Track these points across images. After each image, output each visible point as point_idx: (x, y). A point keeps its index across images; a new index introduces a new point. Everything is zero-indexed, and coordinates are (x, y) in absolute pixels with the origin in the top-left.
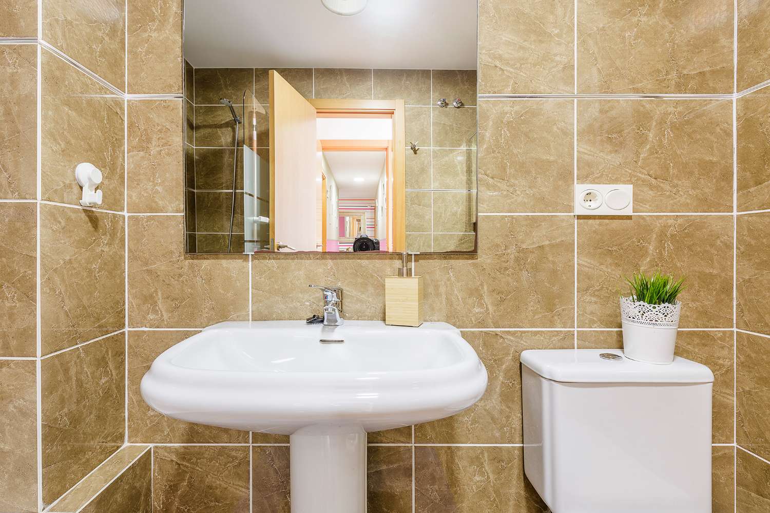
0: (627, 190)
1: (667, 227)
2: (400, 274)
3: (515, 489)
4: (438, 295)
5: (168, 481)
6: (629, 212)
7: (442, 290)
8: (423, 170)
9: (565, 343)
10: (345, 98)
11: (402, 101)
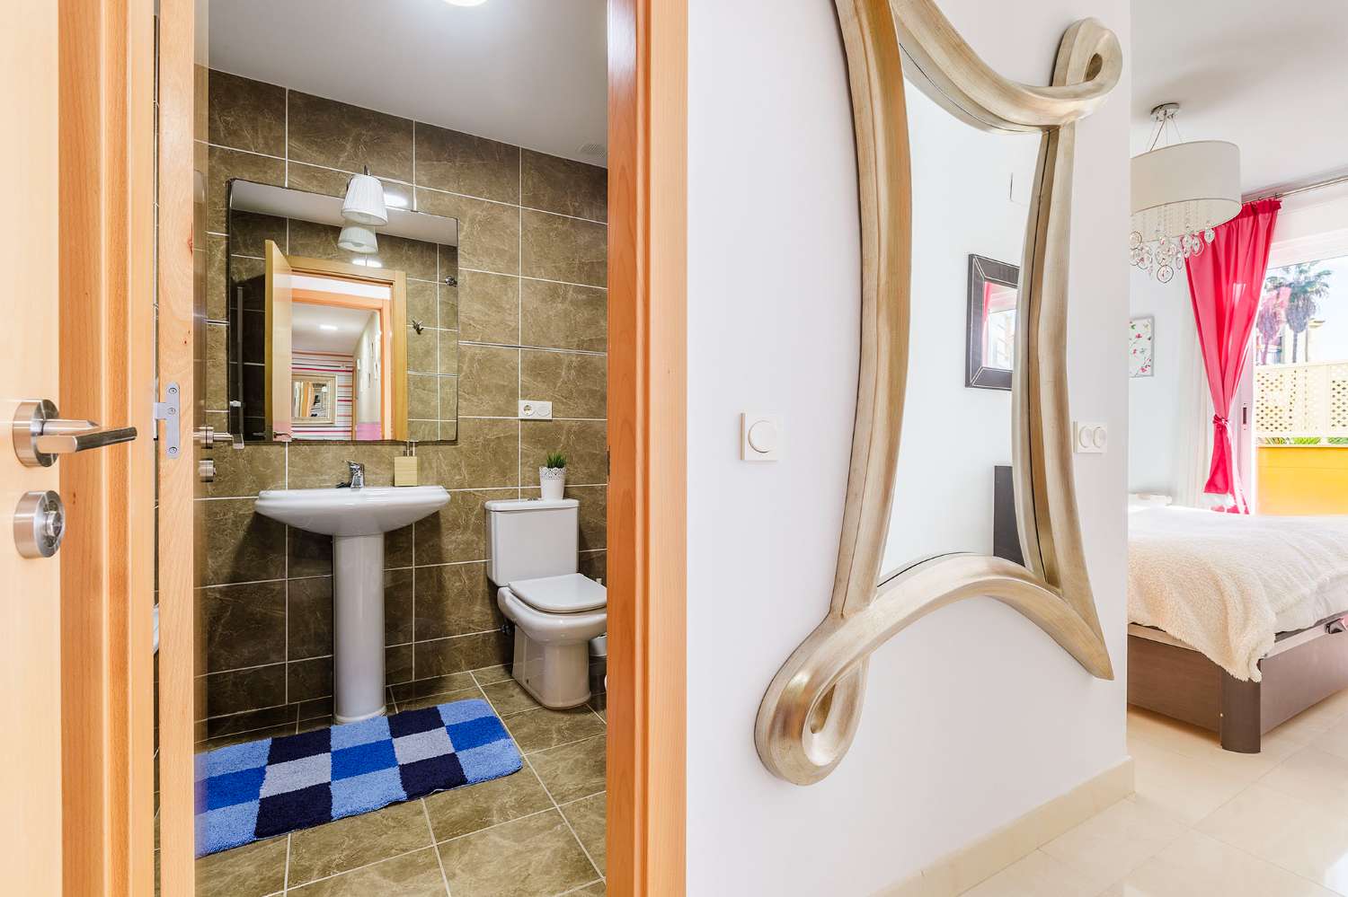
0: (549, 404)
1: (571, 426)
2: (405, 454)
3: (482, 587)
4: (431, 468)
5: (212, 614)
6: (550, 417)
7: (434, 465)
8: (428, 353)
9: (513, 496)
10: (331, 259)
11: (403, 273)
